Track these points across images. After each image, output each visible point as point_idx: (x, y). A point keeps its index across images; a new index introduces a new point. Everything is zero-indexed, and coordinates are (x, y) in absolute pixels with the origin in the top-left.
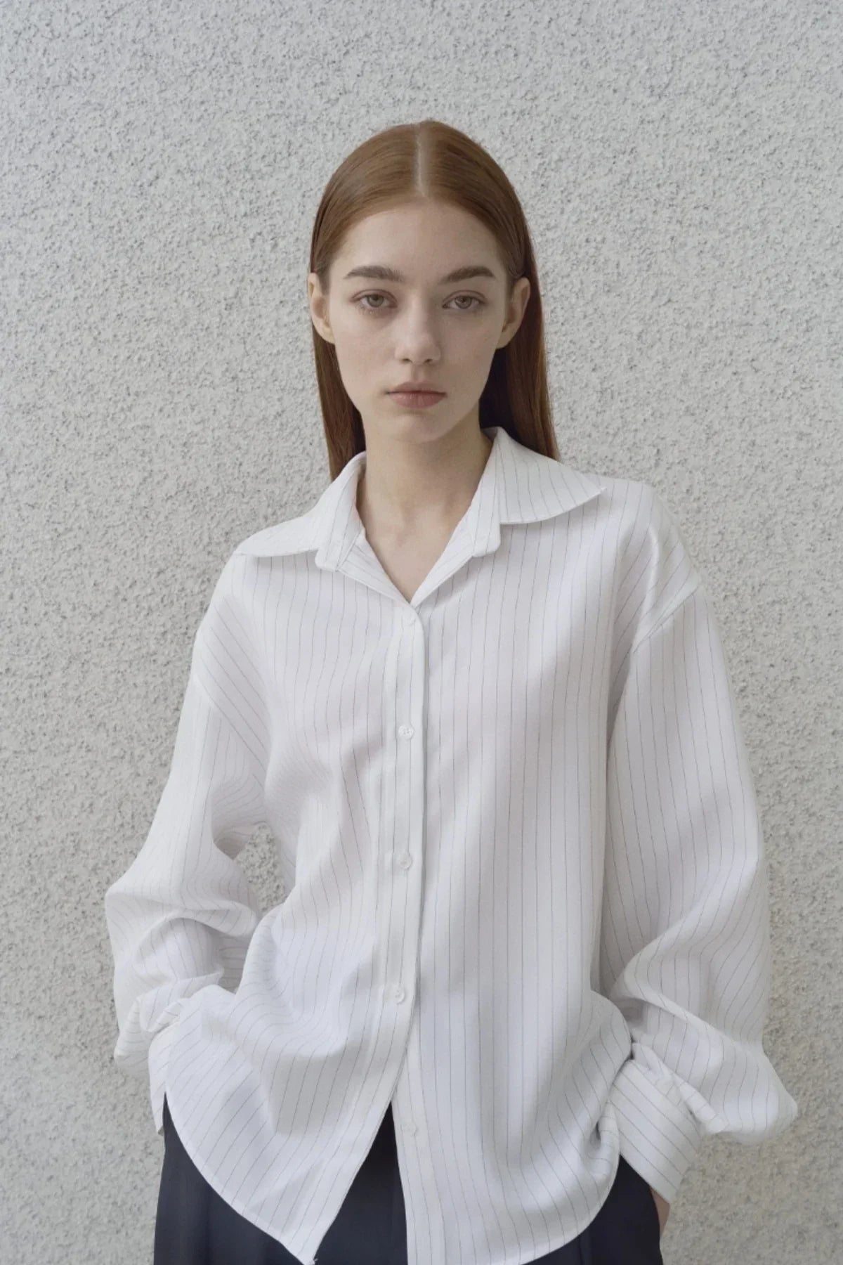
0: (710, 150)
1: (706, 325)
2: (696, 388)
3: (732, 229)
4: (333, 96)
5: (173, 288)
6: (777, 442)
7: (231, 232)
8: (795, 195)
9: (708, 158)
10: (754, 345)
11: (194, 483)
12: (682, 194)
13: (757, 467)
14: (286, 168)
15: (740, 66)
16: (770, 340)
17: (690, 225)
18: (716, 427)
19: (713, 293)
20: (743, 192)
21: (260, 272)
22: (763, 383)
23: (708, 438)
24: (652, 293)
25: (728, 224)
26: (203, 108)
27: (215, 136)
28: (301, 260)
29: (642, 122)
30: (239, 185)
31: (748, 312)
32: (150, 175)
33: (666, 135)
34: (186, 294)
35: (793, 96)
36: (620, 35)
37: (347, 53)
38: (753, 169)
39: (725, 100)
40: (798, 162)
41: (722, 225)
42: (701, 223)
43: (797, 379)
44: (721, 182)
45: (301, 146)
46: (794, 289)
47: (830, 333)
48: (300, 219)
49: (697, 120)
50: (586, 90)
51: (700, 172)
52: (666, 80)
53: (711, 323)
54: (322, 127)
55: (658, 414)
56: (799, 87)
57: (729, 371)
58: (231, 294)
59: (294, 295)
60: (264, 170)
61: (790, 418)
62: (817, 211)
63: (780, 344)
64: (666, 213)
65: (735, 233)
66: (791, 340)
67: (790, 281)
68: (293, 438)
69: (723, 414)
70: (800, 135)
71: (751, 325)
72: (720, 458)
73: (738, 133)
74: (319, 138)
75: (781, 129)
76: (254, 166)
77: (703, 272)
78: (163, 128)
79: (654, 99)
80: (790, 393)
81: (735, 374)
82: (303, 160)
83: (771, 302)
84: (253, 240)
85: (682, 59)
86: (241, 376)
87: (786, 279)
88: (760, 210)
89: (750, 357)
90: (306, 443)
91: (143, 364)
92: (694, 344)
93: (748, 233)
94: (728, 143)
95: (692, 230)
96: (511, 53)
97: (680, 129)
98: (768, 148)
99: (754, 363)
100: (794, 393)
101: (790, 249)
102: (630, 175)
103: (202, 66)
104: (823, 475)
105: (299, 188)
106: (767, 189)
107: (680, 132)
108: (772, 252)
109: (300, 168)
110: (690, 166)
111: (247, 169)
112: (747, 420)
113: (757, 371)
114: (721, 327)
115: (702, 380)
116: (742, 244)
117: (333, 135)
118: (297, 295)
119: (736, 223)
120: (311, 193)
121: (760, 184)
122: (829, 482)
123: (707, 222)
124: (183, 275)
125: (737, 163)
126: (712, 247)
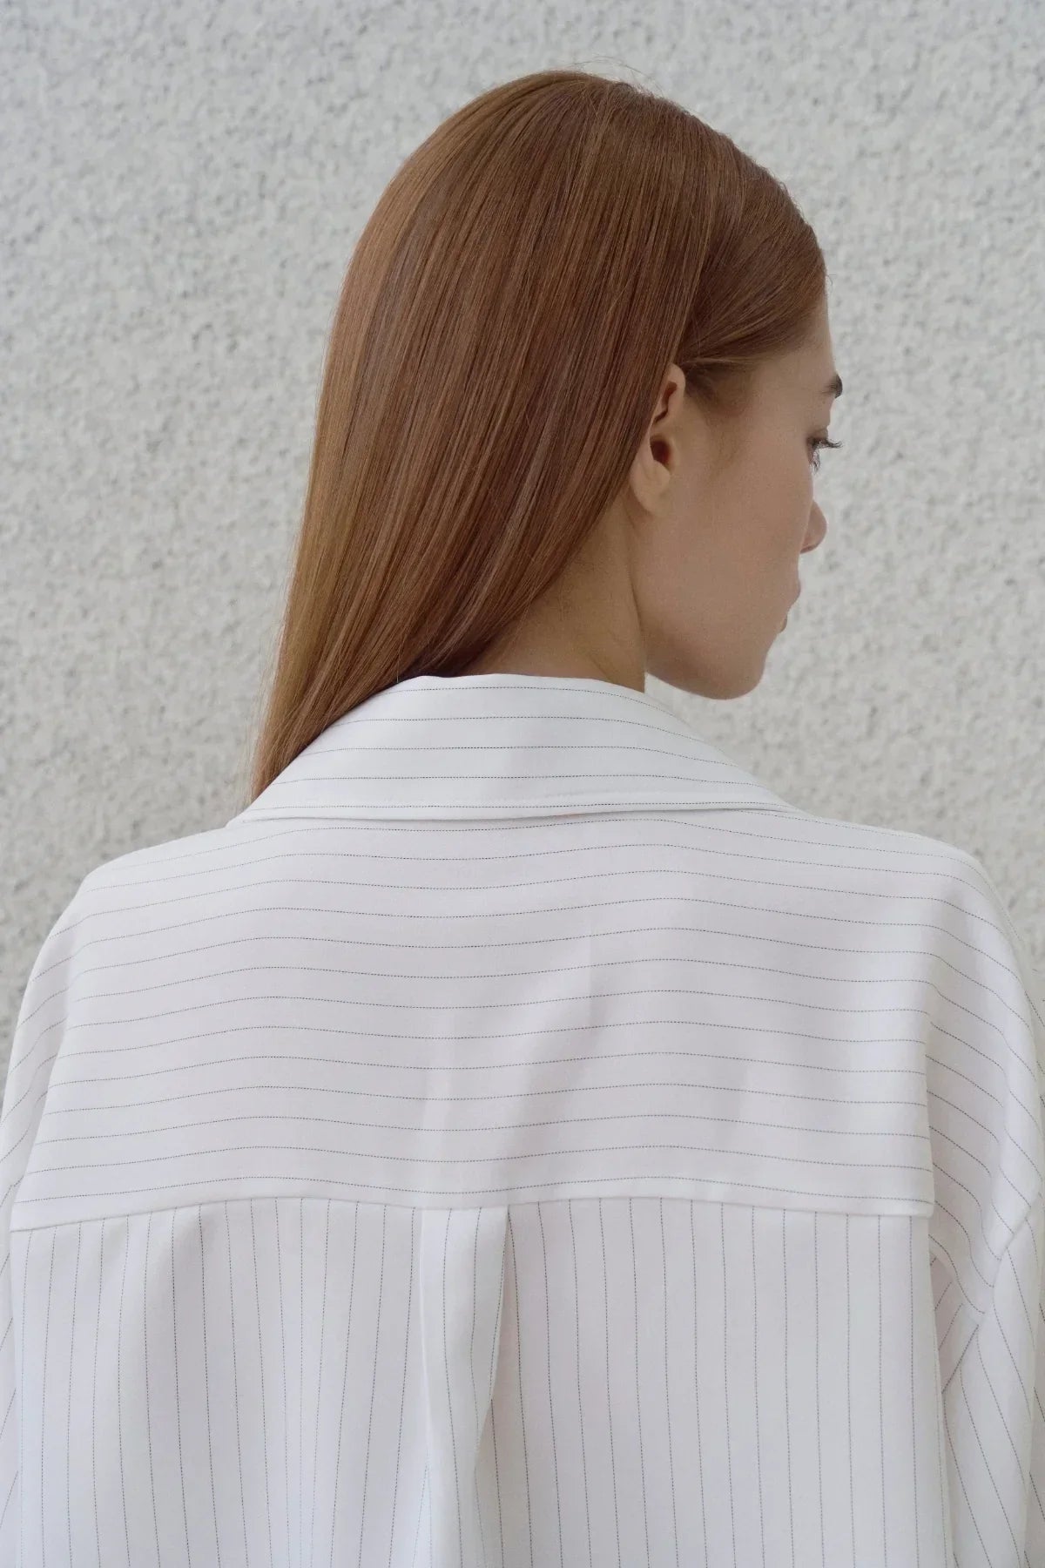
0: (979, 204)
1: (962, 499)
3: (1011, 337)
4: (338, 101)
5: (59, 411)
12: (926, 277)
14: (256, 218)
15: (1032, 63)
17: (938, 331)
23: (960, 692)
24: (869, 441)
25: (1006, 330)
26: (120, 115)
32: (26, 225)
34: (82, 424)
36: (827, 9)
37: (364, 30)
39: (1003, 120)
50: (767, 100)
52: (903, 84)
54: (318, 152)
55: (874, 647)
57: (1001, 577)
64: (898, 308)
65: (1018, 343)
73: (1026, 174)
76: (202, 216)
78: (53, 148)
81: (1010, 582)
84: (196, 338)
85: (933, 50)
86: (169, 561)
94: (1009, 194)
96: (640, 35)
103: (120, 46)
111: (191, 219)
124: (77, 392)
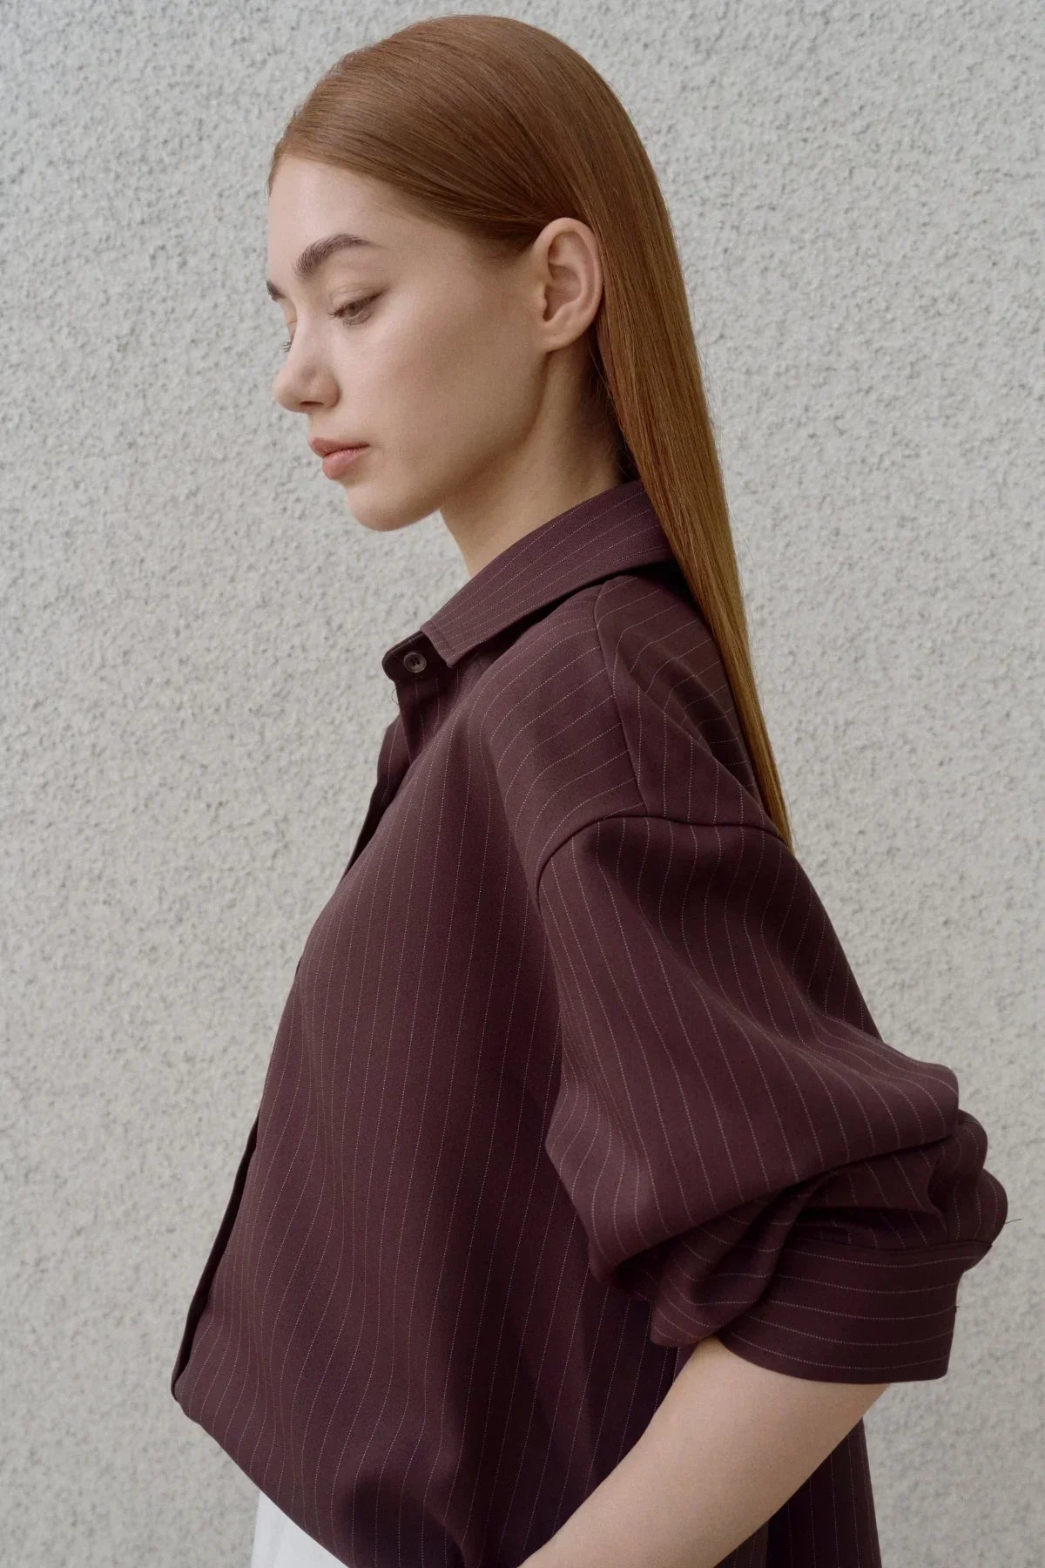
2: (758, 456)
6: (869, 530)
7: (123, 245)
8: (896, 189)
9: (774, 139)
10: (838, 397)
11: (81, 584)
13: (842, 564)
16: (859, 390)
18: (787, 511)
19: (781, 325)
20: (823, 186)
21: (164, 300)
22: (851, 449)
27: (98, 113)
28: (219, 283)
29: (684, 88)
30: (133, 181)
31: (830, 352)
33: (716, 108)
35: (894, 51)
38: (838, 154)
40: (900, 143)
41: (794, 231)
42: (765, 229)
43: (900, 442)
44: (793, 172)
45: (216, 127)
46: (893, 320)
47: (944, 380)
48: (216, 228)
49: (761, 85)
51: (765, 158)
53: (779, 366)
56: (902, 38)
58: (126, 330)
59: (209, 331)
60: (167, 160)
61: (888, 497)
62: (925, 211)
63: (873, 396)
66: (889, 391)
67: (887, 309)
68: (212, 525)
69: (795, 492)
70: (903, 106)
71: (835, 370)
72: (791, 551)
74: (240, 117)
75: (877, 97)
77: (770, 297)
79: (699, 57)
80: (887, 463)
82: (219, 147)
83: (861, 338)
87: (883, 305)
88: (847, 211)
89: (832, 413)
90: (230, 533)
91: (10, 425)
92: (755, 395)
93: (830, 242)
95: (753, 239)
97: (736, 98)
98: (859, 124)
99: (840, 423)
100: (893, 464)
101: (889, 265)
102: (667, 163)
104: (933, 575)
105: (215, 185)
106: (858, 180)
107: (736, 102)
108: (863, 268)
109: (216, 156)
110: (751, 149)
112: (828, 499)
113: (842, 433)
114: (793, 372)
115: (766, 446)
116: (821, 259)
117: (260, 111)
118: (214, 331)
119: (813, 230)
120: (232, 191)
121: (846, 174)
122: (941, 584)
123: (773, 228)
125: (816, 145)
126: (781, 262)
